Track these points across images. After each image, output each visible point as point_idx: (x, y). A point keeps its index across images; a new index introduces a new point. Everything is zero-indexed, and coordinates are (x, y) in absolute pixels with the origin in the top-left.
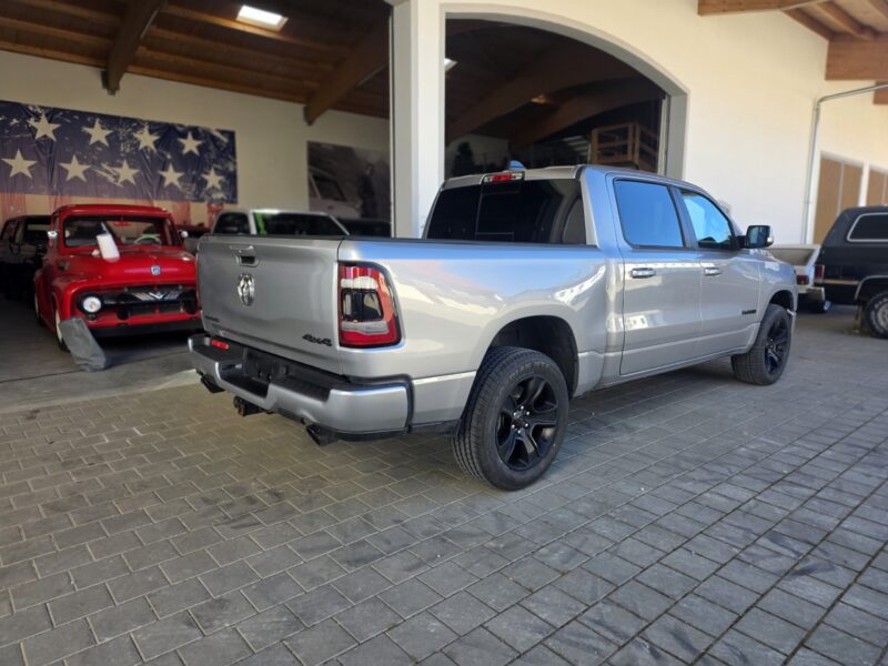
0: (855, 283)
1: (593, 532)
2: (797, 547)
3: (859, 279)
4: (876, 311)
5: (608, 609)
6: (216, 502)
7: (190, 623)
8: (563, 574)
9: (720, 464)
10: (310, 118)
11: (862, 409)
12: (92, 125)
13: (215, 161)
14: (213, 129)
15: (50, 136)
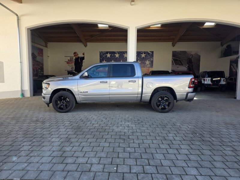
10: (173, 45)
13: (148, 58)
14: (148, 51)
15: (118, 57)
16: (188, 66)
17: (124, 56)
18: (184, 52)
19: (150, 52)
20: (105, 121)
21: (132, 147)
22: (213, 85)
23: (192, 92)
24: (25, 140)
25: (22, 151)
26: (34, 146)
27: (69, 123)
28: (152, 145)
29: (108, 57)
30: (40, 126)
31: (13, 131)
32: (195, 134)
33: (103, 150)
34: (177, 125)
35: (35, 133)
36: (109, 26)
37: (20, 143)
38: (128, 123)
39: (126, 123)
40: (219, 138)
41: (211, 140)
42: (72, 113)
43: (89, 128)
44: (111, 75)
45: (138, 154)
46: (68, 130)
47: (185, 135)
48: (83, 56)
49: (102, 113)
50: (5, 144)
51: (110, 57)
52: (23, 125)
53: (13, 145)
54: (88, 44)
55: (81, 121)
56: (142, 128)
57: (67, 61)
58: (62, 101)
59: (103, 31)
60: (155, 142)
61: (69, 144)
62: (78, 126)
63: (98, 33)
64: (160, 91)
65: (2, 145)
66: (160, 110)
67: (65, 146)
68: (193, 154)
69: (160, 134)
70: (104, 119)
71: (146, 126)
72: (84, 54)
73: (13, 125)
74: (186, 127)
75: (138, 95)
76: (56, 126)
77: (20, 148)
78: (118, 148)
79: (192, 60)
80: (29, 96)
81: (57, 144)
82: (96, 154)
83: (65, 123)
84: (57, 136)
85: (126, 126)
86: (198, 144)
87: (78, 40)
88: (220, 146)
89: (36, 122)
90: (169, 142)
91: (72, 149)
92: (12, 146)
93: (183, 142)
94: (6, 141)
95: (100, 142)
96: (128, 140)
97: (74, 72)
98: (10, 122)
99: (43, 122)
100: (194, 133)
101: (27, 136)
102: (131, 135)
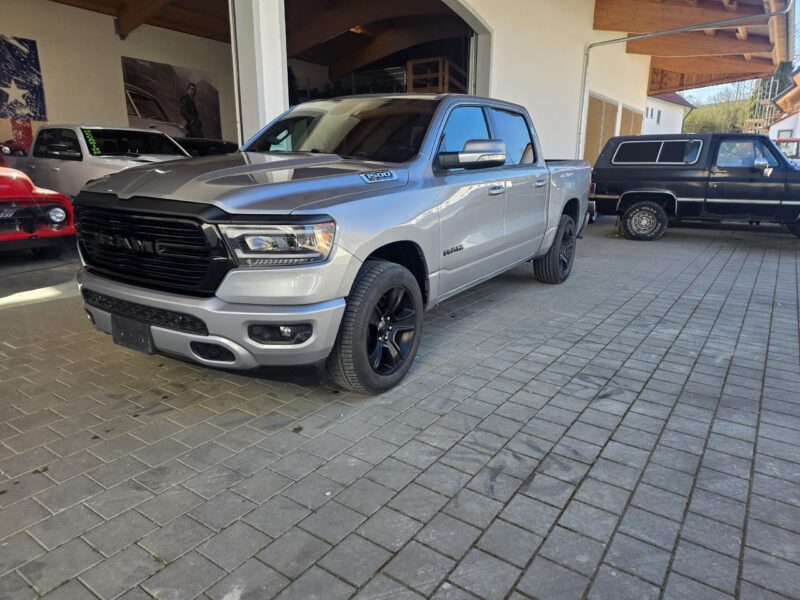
0: (617, 197)
1: (456, 386)
2: (598, 381)
3: (620, 194)
4: (631, 219)
5: (479, 434)
6: (123, 396)
7: (138, 488)
8: (442, 416)
9: (538, 333)
10: (122, 33)
11: (627, 290)
13: (15, 73)
14: (8, 36)
18: (166, 71)
19: (15, 43)
79: (197, 105)
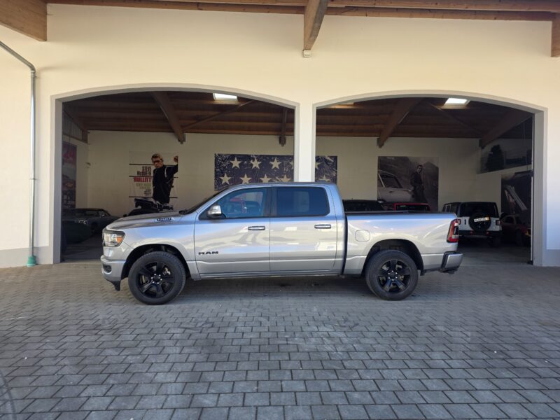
10: (380, 144)
12: (273, 161)
13: (326, 172)
14: (326, 156)
15: (258, 167)
16: (413, 191)
17: (272, 165)
18: (404, 160)
19: (328, 158)
20: (268, 324)
21: (362, 389)
22: (475, 232)
23: (454, 253)
24: (86, 381)
25: (91, 411)
26: (116, 396)
27: (180, 330)
28: (406, 384)
29: (233, 166)
30: (110, 343)
31: (43, 358)
32: (489, 350)
33: (296, 401)
34: (439, 331)
35: (105, 362)
36: (238, 98)
37: (77, 390)
38: (325, 329)
39: (321, 329)
40: (544, 359)
41: (532, 366)
42: (177, 306)
43: (235, 342)
44: (274, 213)
45: (384, 406)
46: (186, 350)
47: (469, 353)
48: (175, 164)
49: (251, 303)
50: (36, 394)
51: (238, 166)
52: (63, 340)
53: (58, 395)
54: (188, 136)
55: (208, 325)
56: (363, 341)
57: (136, 175)
58: (153, 275)
59: (224, 108)
60: (408, 373)
61: (206, 388)
62: (207, 338)
63: (212, 113)
64: (385, 250)
65: (30, 396)
66: (387, 295)
67: (198, 392)
68: (508, 401)
69: (412, 353)
70: (262, 319)
71: (370, 334)
72: (176, 159)
73: (39, 342)
74: (461, 334)
75: (336, 259)
76: (152, 339)
77: (83, 404)
78: (332, 395)
79: (422, 177)
80: (52, 263)
81: (176, 389)
82: (284, 411)
83: (172, 331)
84: (167, 367)
85: (323, 334)
86: (507, 376)
87: (164, 126)
88: (556, 380)
89: (97, 331)
90: (441, 375)
91: (218, 400)
92: (59, 400)
93: (472, 372)
94: (37, 387)
95: (281, 381)
96: (345, 371)
97: (152, 200)
98: (26, 332)
99: (115, 331)
100: (485, 349)
101: (86, 370)
102: (346, 360)
